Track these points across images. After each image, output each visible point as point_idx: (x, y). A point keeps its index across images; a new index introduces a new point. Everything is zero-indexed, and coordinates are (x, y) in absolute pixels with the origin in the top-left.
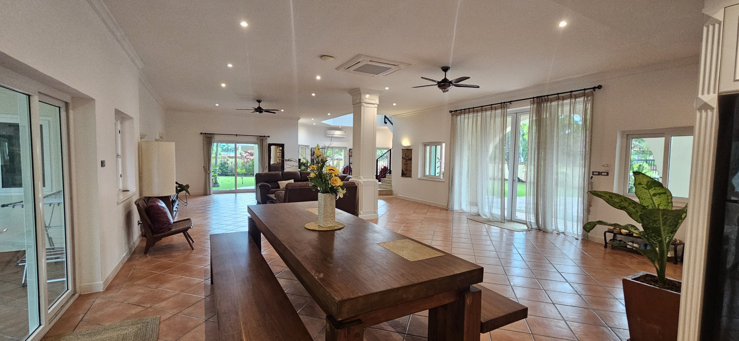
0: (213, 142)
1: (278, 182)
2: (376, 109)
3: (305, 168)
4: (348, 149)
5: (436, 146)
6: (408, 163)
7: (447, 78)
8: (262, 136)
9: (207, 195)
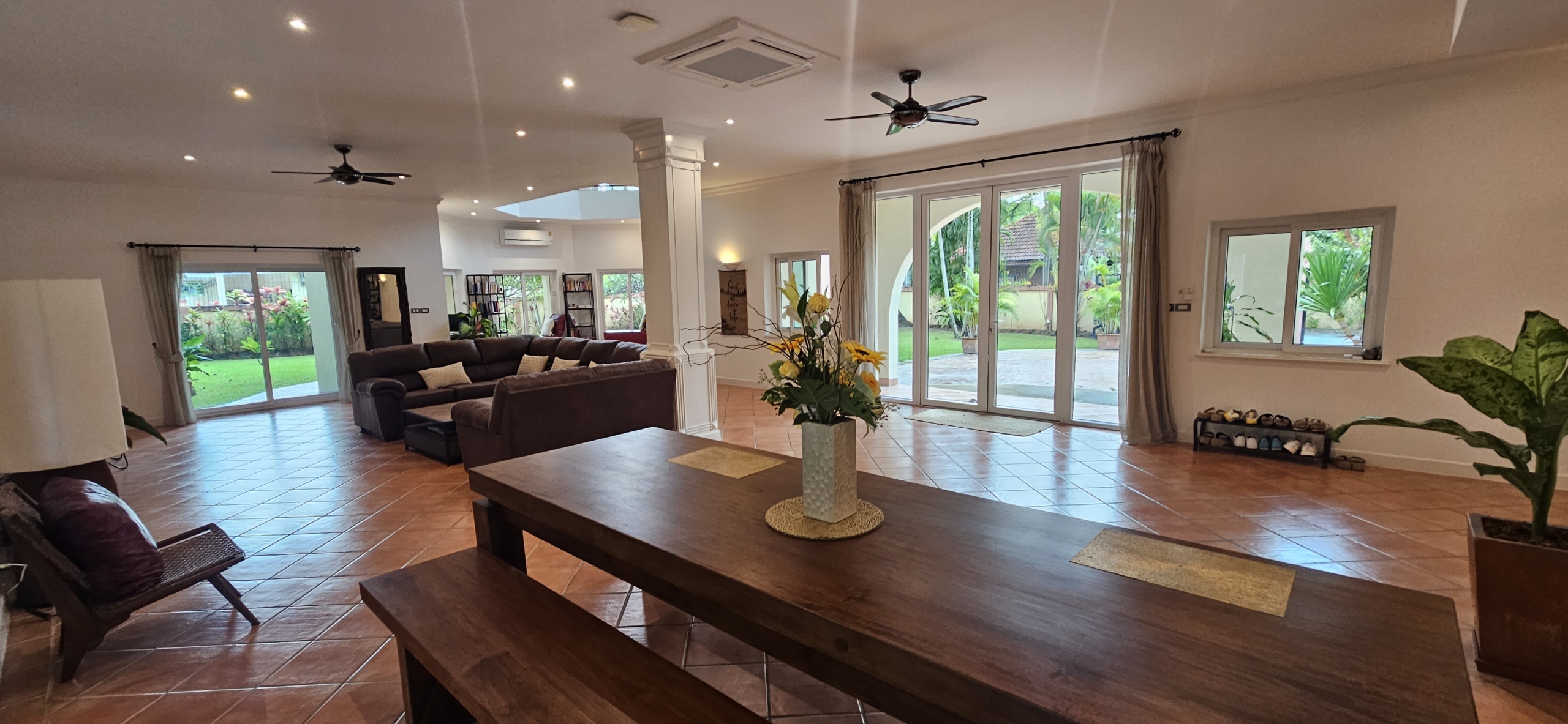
0: (178, 269)
1: (421, 372)
2: (698, 174)
3: (470, 327)
4: (559, 275)
5: (804, 262)
6: (737, 302)
7: (915, 99)
8: (336, 249)
9: (183, 426)
